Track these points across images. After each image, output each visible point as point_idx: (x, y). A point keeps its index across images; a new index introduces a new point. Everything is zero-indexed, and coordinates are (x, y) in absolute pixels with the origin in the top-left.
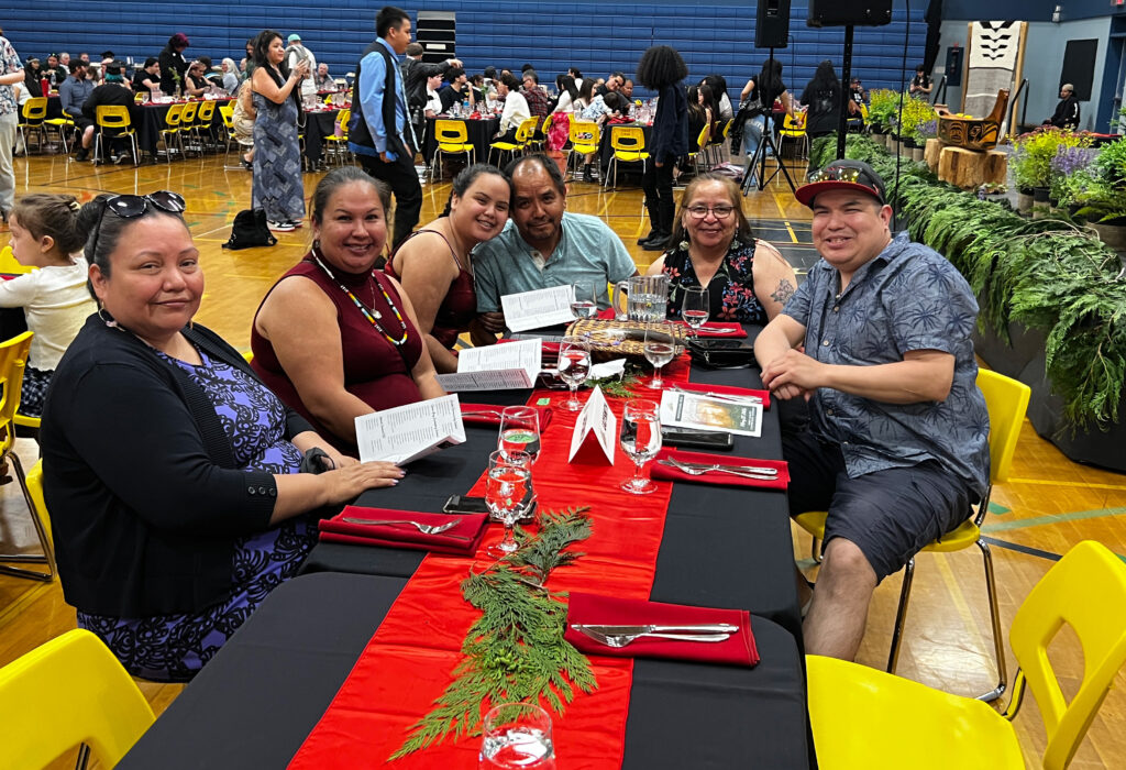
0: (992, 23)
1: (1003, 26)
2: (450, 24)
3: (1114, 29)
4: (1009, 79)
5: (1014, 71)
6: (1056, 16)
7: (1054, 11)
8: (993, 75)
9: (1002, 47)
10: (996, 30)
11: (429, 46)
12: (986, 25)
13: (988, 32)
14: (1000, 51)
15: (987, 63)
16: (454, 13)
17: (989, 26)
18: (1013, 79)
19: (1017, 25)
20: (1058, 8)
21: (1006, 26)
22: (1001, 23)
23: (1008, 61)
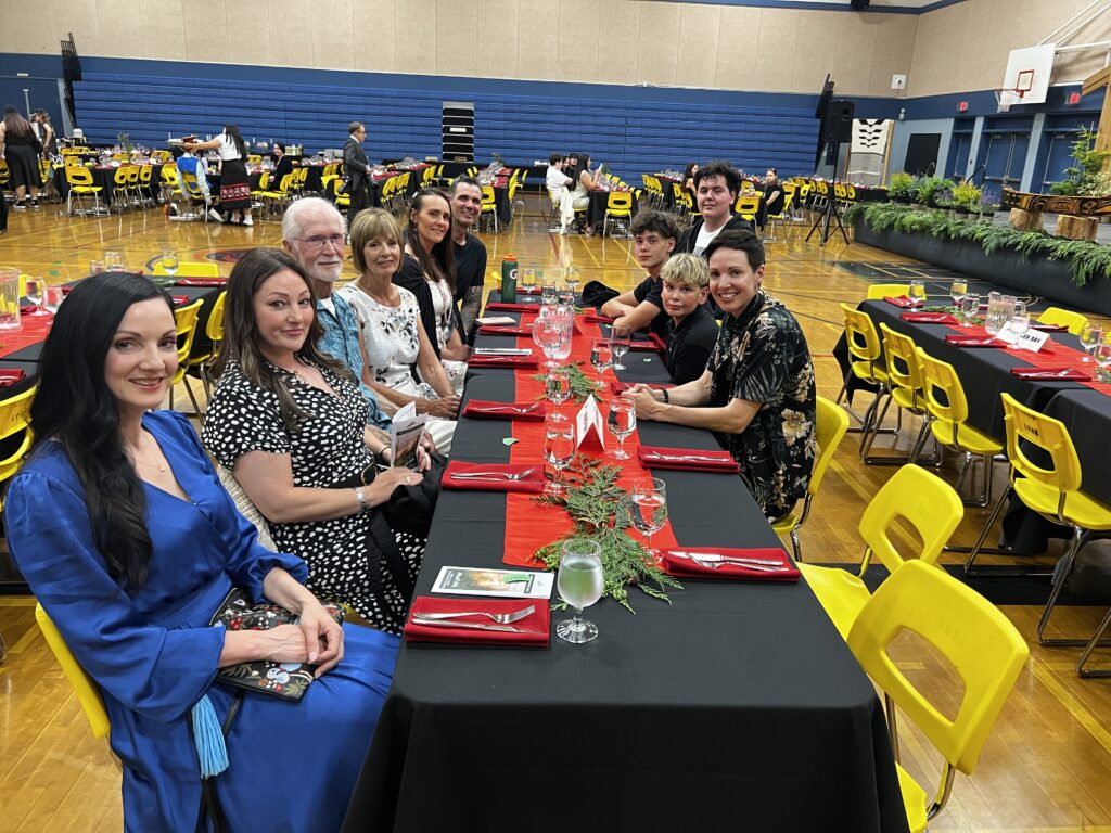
0: (868, 121)
1: (876, 123)
2: (470, 112)
3: (956, 126)
4: (880, 161)
5: (884, 156)
6: (902, 116)
7: (900, 112)
8: (869, 158)
9: (875, 138)
10: (871, 126)
11: (452, 130)
12: (864, 122)
13: (864, 127)
14: (874, 141)
15: (864, 149)
16: (472, 104)
17: (866, 123)
18: (883, 161)
19: (887, 122)
20: (903, 110)
21: (879, 123)
22: (875, 121)
23: (879, 148)
